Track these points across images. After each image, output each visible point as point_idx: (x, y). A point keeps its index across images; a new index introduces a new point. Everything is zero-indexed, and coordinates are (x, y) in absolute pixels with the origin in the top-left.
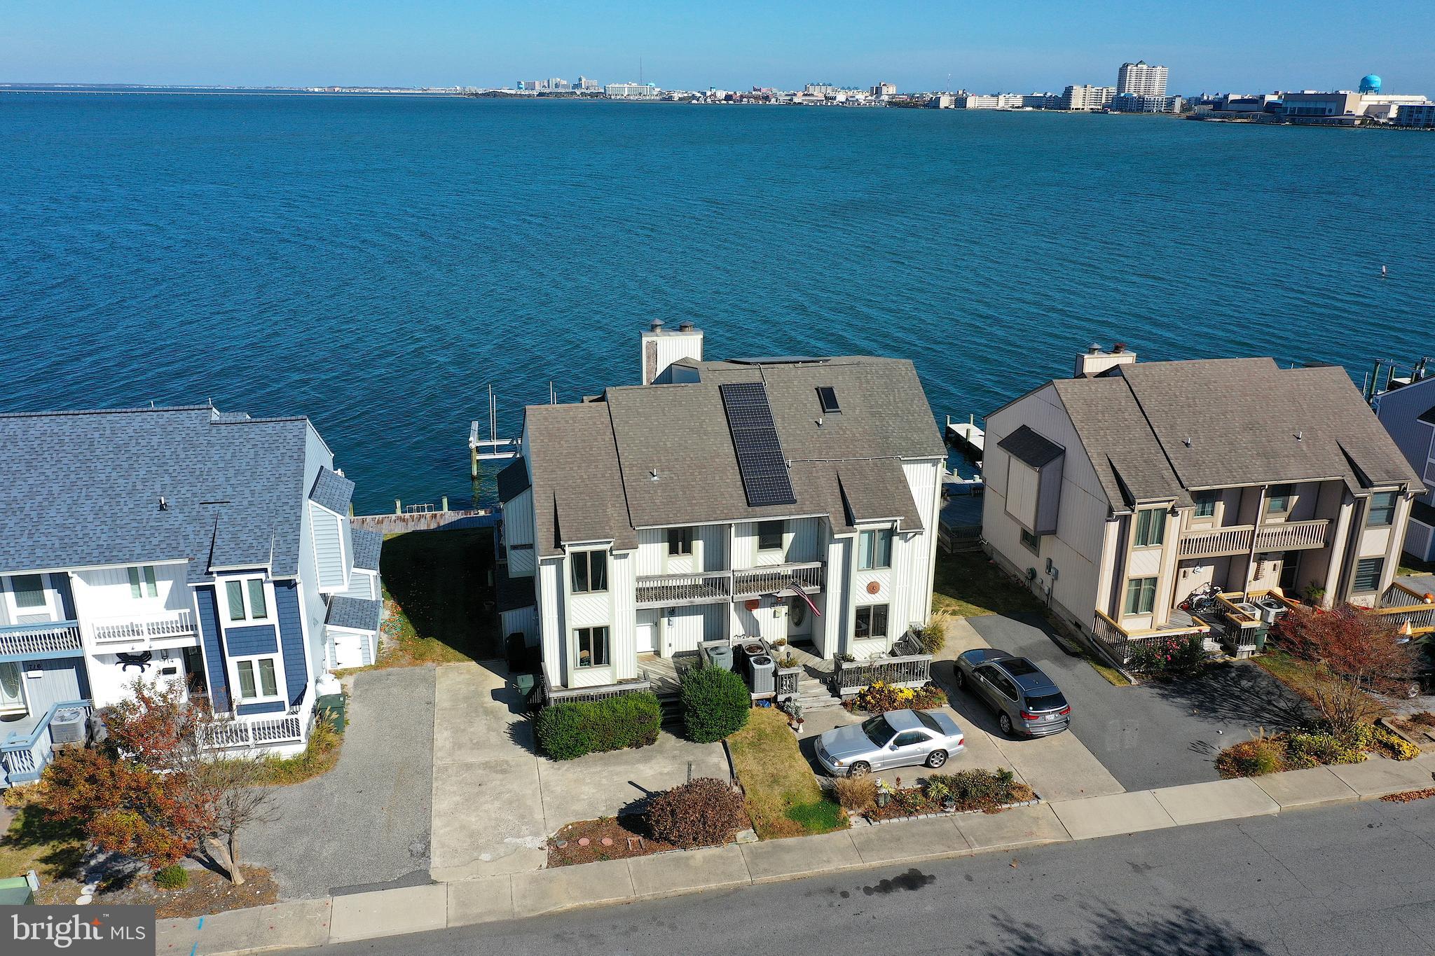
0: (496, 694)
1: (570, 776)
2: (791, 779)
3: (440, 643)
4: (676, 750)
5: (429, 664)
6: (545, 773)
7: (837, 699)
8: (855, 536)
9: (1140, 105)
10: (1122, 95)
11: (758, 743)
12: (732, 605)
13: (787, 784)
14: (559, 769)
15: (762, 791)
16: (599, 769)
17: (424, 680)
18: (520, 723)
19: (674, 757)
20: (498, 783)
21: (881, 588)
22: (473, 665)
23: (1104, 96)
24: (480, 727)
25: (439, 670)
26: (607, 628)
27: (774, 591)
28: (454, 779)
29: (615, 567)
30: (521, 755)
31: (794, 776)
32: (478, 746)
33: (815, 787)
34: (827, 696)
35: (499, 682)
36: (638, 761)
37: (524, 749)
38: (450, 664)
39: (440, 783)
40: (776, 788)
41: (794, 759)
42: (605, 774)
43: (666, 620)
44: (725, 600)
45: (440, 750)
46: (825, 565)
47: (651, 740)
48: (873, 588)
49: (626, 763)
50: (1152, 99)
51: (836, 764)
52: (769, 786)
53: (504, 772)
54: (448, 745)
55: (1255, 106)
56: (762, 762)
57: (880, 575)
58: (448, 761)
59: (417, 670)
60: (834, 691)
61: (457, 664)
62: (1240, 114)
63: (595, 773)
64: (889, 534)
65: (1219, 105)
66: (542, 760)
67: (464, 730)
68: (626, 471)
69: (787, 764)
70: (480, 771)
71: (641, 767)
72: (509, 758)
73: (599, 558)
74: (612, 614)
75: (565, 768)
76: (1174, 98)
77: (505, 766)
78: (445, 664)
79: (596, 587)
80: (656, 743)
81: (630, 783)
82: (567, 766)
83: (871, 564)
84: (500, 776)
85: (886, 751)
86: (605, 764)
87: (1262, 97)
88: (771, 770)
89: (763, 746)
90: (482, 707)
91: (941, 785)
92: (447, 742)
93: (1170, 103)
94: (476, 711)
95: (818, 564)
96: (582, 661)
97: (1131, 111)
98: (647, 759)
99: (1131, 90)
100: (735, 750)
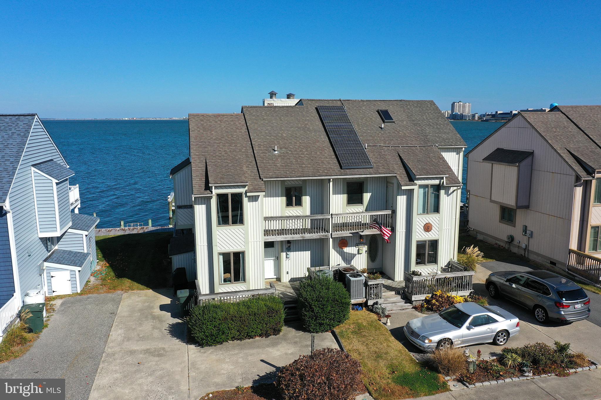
0: (163, 308)
1: (214, 357)
2: (392, 355)
3: (129, 281)
4: (296, 338)
5: (119, 292)
6: (194, 356)
7: (409, 304)
8: (416, 188)
9: (462, 117)
10: (454, 113)
11: (359, 330)
12: (331, 240)
13: (389, 358)
14: (205, 352)
15: (370, 364)
16: (236, 352)
17: (113, 300)
18: (178, 324)
19: (295, 343)
20: (154, 363)
21: (433, 228)
22: (150, 292)
23: (446, 114)
24: (147, 326)
25: (125, 295)
26: (243, 253)
27: (360, 231)
28: (118, 361)
29: (248, 207)
30: (176, 343)
31: (393, 353)
32: (143, 339)
33: (412, 359)
34: (402, 303)
35: (167, 301)
36: (268, 346)
37: (178, 340)
38: (134, 291)
39: (106, 364)
40: (381, 361)
41: (389, 341)
42: (241, 355)
43: (284, 254)
44: (326, 236)
45: (112, 342)
46: (394, 212)
47: (276, 332)
48: (427, 228)
49: (258, 347)
50: (466, 115)
51: (427, 341)
52: (375, 360)
53: (159, 355)
54: (120, 338)
55: (508, 116)
56: (365, 344)
57: (431, 218)
58: (117, 349)
59: (110, 295)
60: (407, 299)
61: (138, 291)
62: (503, 118)
63: (233, 355)
64: (437, 188)
65: (494, 116)
66: (192, 347)
67: (135, 329)
68: (256, 149)
69: (385, 344)
70: (141, 356)
71: (270, 350)
72: (166, 346)
73: (237, 200)
74: (247, 243)
75: (210, 352)
76: (475, 114)
77: (162, 352)
78: (130, 291)
79: (235, 222)
80: (281, 334)
81: (262, 361)
82: (212, 350)
83: (425, 211)
84: (157, 359)
85: (463, 331)
86: (242, 349)
87: (511, 112)
88: (374, 349)
89: (364, 333)
90: (151, 315)
91: (514, 355)
92: (120, 337)
93: (474, 116)
94: (146, 317)
95: (389, 212)
96: (225, 281)
97: (458, 119)
98: (274, 345)
99: (457, 111)
100: (343, 336)
